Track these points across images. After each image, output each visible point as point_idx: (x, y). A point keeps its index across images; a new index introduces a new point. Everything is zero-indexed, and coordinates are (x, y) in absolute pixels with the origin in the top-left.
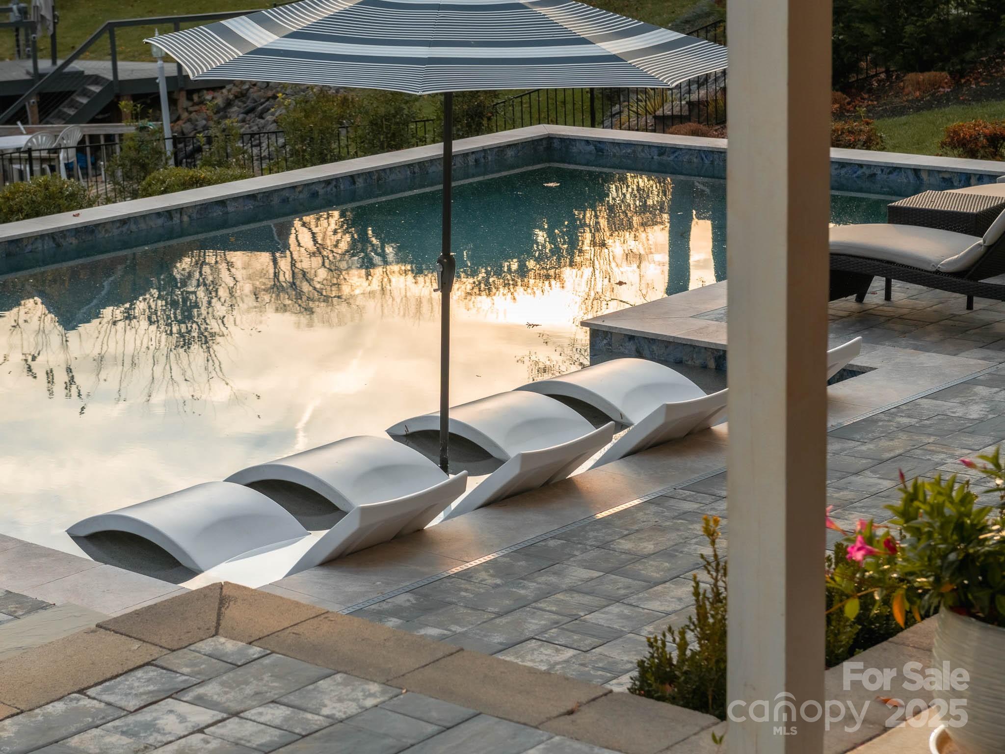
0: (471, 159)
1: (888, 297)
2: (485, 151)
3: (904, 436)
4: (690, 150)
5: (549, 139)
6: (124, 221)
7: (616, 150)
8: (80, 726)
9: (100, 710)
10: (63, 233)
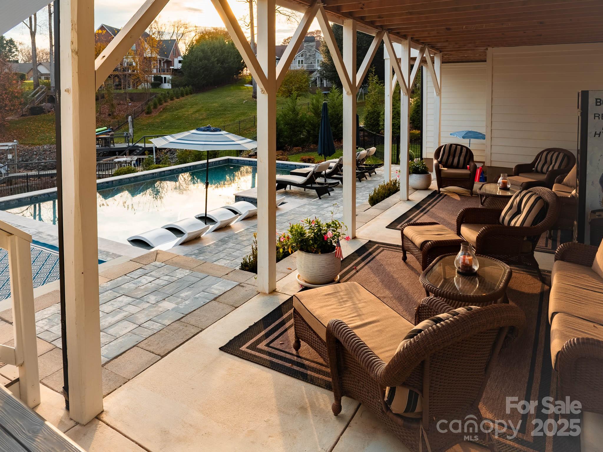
1: (290, 189)
5: (228, 159)
6: (144, 175)
8: (124, 282)
9: (129, 279)
10: (131, 178)
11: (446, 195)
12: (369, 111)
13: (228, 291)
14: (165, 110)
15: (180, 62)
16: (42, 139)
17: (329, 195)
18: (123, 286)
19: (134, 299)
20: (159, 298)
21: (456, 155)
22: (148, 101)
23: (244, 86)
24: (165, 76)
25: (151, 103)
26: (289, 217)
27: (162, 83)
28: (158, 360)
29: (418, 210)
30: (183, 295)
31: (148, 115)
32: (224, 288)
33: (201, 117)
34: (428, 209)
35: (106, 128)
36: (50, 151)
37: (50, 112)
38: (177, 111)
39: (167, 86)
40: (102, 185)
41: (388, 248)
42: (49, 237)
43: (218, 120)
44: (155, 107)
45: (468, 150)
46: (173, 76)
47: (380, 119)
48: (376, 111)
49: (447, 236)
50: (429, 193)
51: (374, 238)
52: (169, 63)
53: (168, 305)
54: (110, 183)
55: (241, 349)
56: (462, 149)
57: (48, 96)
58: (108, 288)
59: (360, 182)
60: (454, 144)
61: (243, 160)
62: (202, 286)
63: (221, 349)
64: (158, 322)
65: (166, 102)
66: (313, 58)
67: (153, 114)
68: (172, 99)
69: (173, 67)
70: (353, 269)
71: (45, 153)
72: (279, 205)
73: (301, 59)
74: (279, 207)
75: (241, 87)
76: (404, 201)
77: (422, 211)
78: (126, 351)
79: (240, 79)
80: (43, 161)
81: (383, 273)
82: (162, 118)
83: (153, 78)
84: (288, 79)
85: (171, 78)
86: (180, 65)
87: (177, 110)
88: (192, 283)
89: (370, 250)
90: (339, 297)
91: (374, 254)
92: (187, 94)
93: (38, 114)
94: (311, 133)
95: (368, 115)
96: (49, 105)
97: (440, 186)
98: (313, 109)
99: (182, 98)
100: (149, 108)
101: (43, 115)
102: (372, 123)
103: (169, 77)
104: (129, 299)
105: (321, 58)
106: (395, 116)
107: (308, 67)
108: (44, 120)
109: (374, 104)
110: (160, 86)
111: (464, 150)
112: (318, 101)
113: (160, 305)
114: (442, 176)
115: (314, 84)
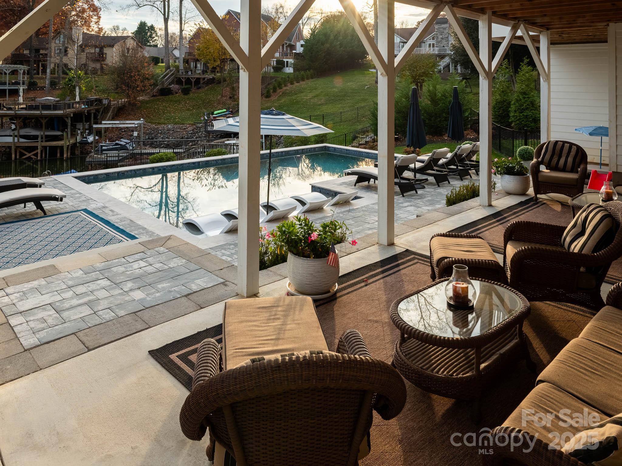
0: (308, 150)
1: (375, 182)
2: (311, 148)
3: (362, 212)
4: (352, 150)
5: (325, 146)
6: (232, 158)
7: (338, 149)
8: (117, 265)
9: (125, 262)
10: (218, 160)
11: (544, 203)
12: (497, 100)
13: (207, 288)
14: (284, 94)
15: (302, 46)
16: (168, 119)
17: (417, 192)
18: (112, 269)
19: (112, 284)
20: (136, 285)
21: (563, 155)
22: (268, 84)
23: (369, 71)
24: (287, 60)
25: (271, 87)
26: (358, 214)
27: (284, 67)
28: (83, 354)
29: (495, 219)
30: (160, 286)
31: (267, 99)
32: (205, 284)
33: (320, 103)
34: (508, 219)
35: (225, 110)
36: (173, 130)
37: (177, 93)
38: (296, 96)
39: (289, 70)
40: (188, 165)
41: (422, 260)
42: (110, 212)
43: (337, 106)
44: (275, 90)
45: (579, 149)
46: (295, 60)
47: (510, 109)
48: (506, 100)
49: (479, 254)
50: (523, 199)
51: (414, 247)
52: (293, 47)
53: (138, 295)
54: (196, 164)
55: (170, 356)
56: (570, 148)
57: (177, 78)
58: (97, 269)
59: (462, 180)
60: (560, 141)
61: (340, 148)
62: (186, 279)
63: (151, 352)
64: (114, 311)
65: (285, 86)
66: (446, 41)
67: (272, 98)
68: (292, 83)
69: (295, 51)
70: (364, 281)
71: (168, 133)
72: (352, 200)
73: (432, 42)
74: (351, 202)
75: (365, 72)
76: (484, 207)
77: (498, 221)
78: (62, 337)
79: (366, 64)
80: (167, 140)
81: (396, 291)
82: (281, 102)
83: (275, 62)
84: (412, 64)
85: (293, 62)
86: (302, 48)
87: (296, 94)
88: (179, 274)
89: (400, 262)
90: (273, 313)
91: (401, 267)
92: (308, 79)
93: (167, 95)
94: (427, 122)
95: (496, 104)
96: (177, 86)
97: (537, 192)
98: (429, 96)
99: (302, 83)
100: (268, 92)
101: (170, 96)
102: (502, 114)
103: (291, 61)
104: (108, 283)
105: (452, 41)
106: (528, 106)
107: (439, 50)
108: (171, 101)
109: (503, 92)
110: (282, 70)
111: (574, 149)
112: (435, 87)
113: (131, 294)
114: (540, 179)
115: (446, 69)
